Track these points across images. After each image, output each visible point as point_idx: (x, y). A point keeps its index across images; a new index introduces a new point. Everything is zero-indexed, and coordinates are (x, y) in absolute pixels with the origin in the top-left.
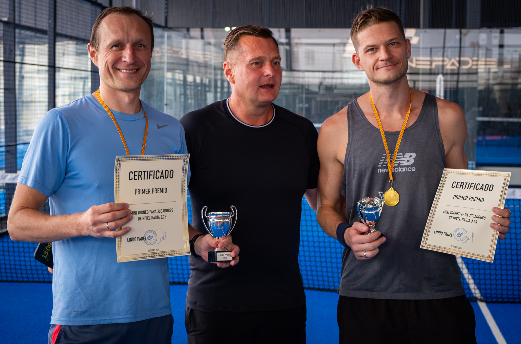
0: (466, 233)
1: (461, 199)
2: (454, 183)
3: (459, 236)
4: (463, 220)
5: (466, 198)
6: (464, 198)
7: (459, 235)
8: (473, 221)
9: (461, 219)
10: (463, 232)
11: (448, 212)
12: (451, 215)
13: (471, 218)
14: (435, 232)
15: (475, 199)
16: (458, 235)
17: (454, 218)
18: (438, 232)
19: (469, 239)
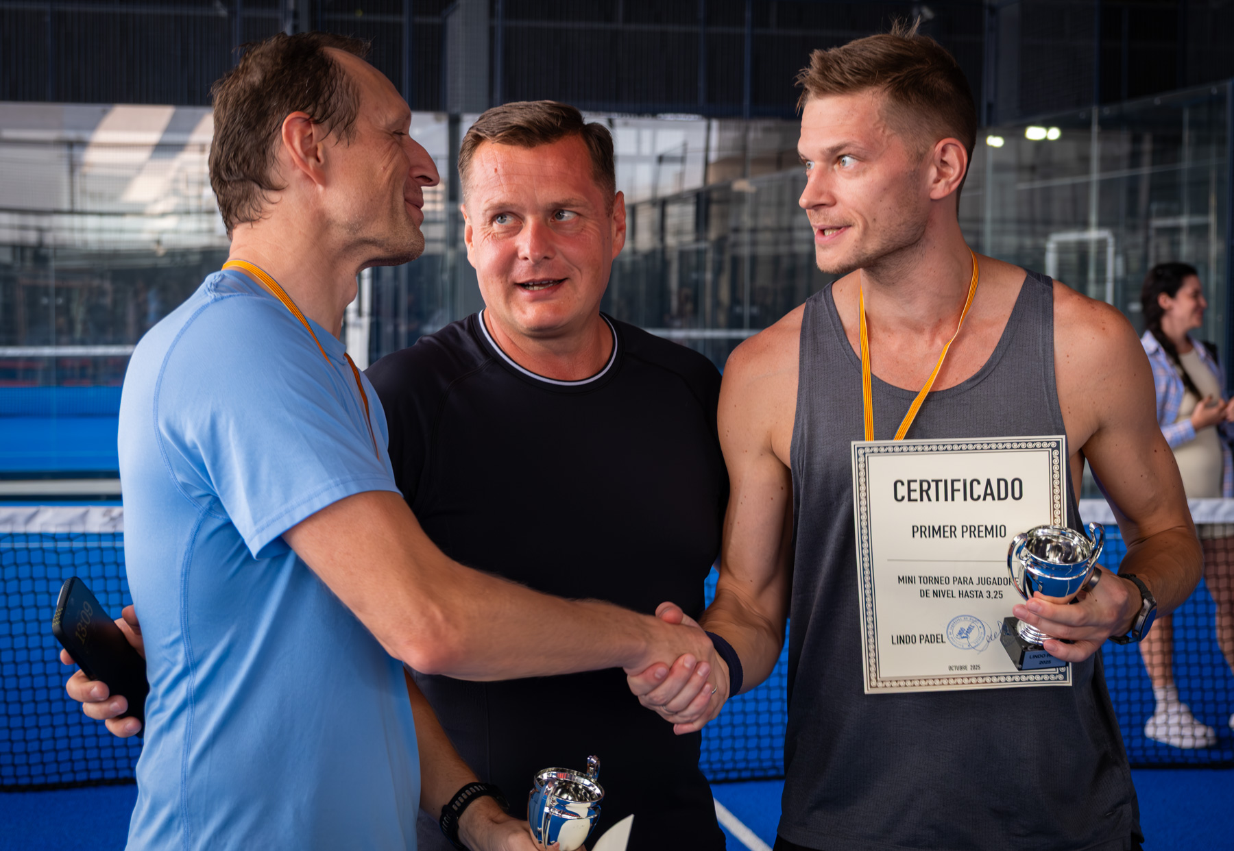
0: (979, 625)
1: (937, 537)
2: (899, 485)
3: (964, 637)
4: (961, 594)
5: (953, 532)
6: (944, 532)
7: (964, 635)
8: (993, 595)
9: (956, 594)
10: (973, 625)
11: (911, 580)
12: (924, 587)
13: (984, 588)
14: (895, 641)
15: (979, 531)
16: (960, 633)
17: (935, 594)
18: (902, 640)
19: (993, 638)
